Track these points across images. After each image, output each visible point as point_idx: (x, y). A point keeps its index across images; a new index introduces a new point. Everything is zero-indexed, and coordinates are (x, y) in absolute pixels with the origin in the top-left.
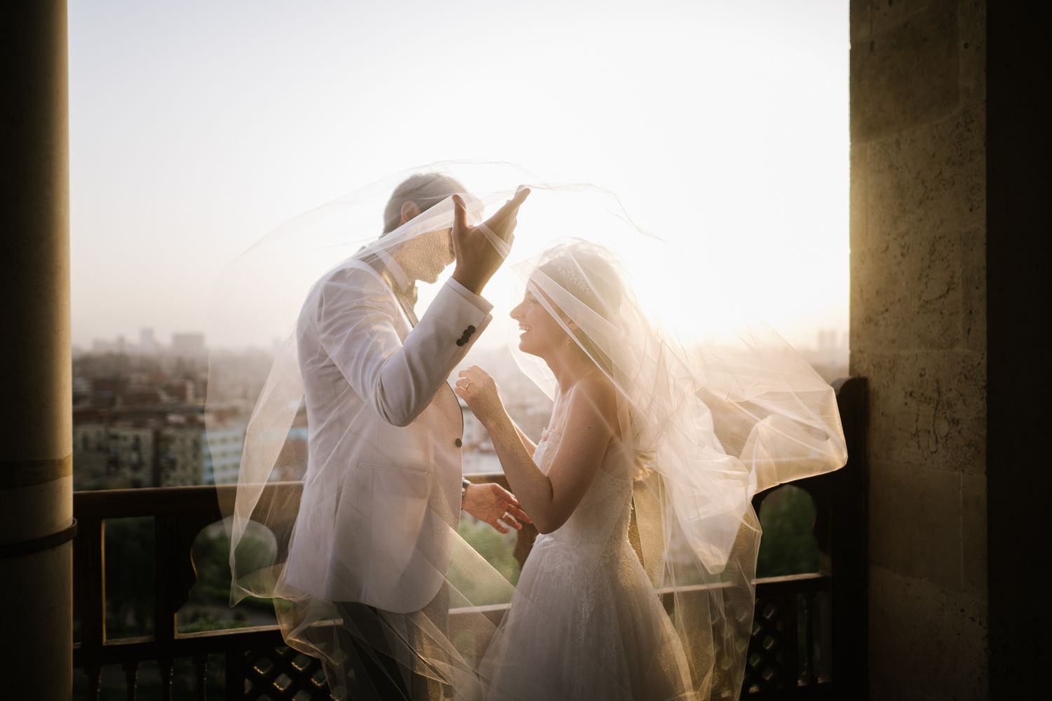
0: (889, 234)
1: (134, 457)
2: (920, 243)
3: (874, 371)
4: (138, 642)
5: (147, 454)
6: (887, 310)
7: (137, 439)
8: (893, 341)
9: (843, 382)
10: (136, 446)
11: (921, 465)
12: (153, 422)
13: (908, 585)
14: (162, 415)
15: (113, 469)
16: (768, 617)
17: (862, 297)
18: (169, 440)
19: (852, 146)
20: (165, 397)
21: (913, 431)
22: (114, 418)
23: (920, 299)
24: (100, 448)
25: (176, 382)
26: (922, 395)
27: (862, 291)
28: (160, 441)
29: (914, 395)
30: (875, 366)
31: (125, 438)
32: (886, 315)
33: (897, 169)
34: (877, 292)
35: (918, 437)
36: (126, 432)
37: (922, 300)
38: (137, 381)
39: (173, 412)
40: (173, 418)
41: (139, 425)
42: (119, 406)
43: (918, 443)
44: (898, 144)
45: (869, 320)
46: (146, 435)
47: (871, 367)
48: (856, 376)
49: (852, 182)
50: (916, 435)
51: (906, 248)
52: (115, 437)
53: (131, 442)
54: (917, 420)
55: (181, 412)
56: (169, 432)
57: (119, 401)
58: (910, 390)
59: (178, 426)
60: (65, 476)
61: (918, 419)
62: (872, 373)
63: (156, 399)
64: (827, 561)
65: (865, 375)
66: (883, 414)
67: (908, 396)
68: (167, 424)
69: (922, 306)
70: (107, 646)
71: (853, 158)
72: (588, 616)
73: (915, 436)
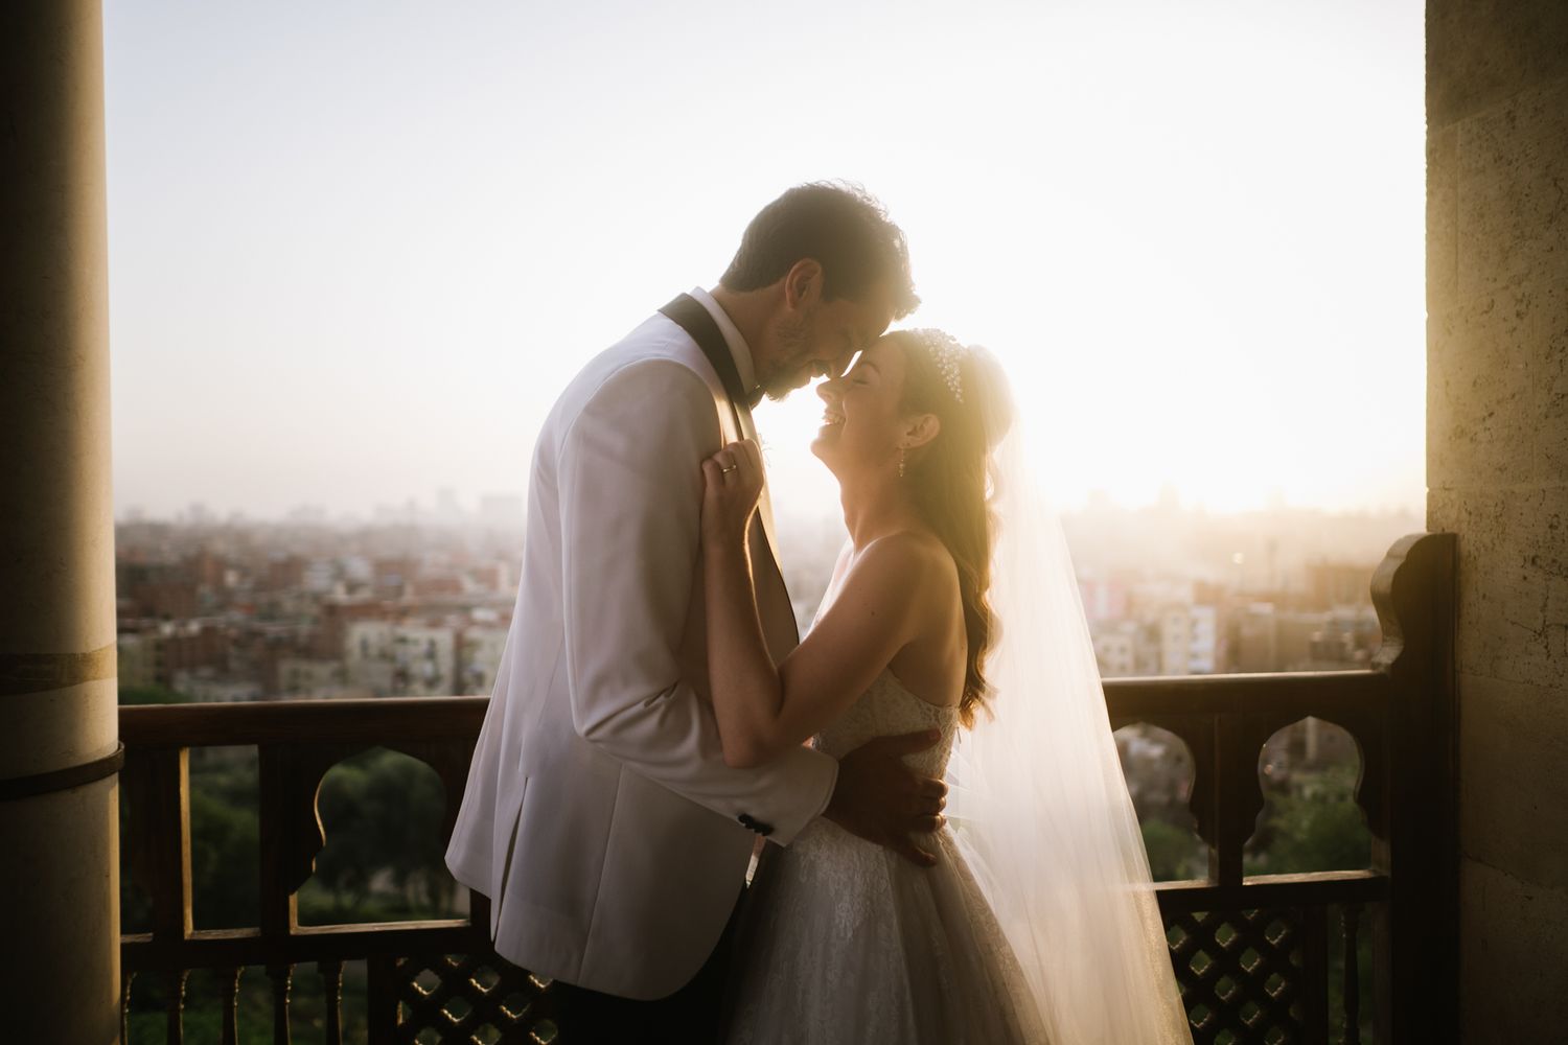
0: (1495, 280)
1: (428, 668)
2: (1550, 292)
3: (1469, 523)
4: (237, 936)
5: (446, 665)
6: (1491, 414)
7: (432, 644)
8: (1502, 469)
9: (1415, 540)
10: (431, 655)
11: (1551, 686)
12: (453, 620)
13: (1530, 898)
14: (465, 609)
15: (401, 685)
16: (1275, 942)
17: (1447, 394)
18: (474, 645)
19: (1428, 132)
20: (470, 586)
21: (1539, 628)
22: (402, 614)
23: (1550, 390)
24: (385, 656)
25: (485, 563)
26: (1554, 561)
27: (1447, 383)
28: (461, 645)
29: (1538, 561)
30: (1470, 513)
31: (416, 642)
32: (1488, 423)
33: (1510, 163)
34: (1475, 383)
35: (1546, 637)
36: (416, 632)
37: (1553, 393)
38: (432, 564)
39: (479, 606)
40: (480, 614)
41: (435, 624)
42: (409, 598)
43: (1546, 647)
44: (1511, 117)
45: (1460, 433)
46: (444, 638)
47: (1464, 515)
48: (1439, 531)
49: (1430, 194)
50: (1542, 633)
51: (1525, 302)
52: (403, 640)
53: (423, 647)
54: (1544, 608)
55: (492, 605)
56: (474, 634)
57: (409, 590)
58: (1532, 554)
59: (488, 626)
60: (94, 679)
61: (1545, 605)
62: (1464, 526)
63: (456, 587)
64: (1382, 850)
65: (1455, 530)
66: (1484, 596)
67: (1528, 565)
68: (472, 623)
69: (1554, 404)
70: (190, 941)
71: (1431, 153)
72: (850, 935)
73: (1540, 635)
